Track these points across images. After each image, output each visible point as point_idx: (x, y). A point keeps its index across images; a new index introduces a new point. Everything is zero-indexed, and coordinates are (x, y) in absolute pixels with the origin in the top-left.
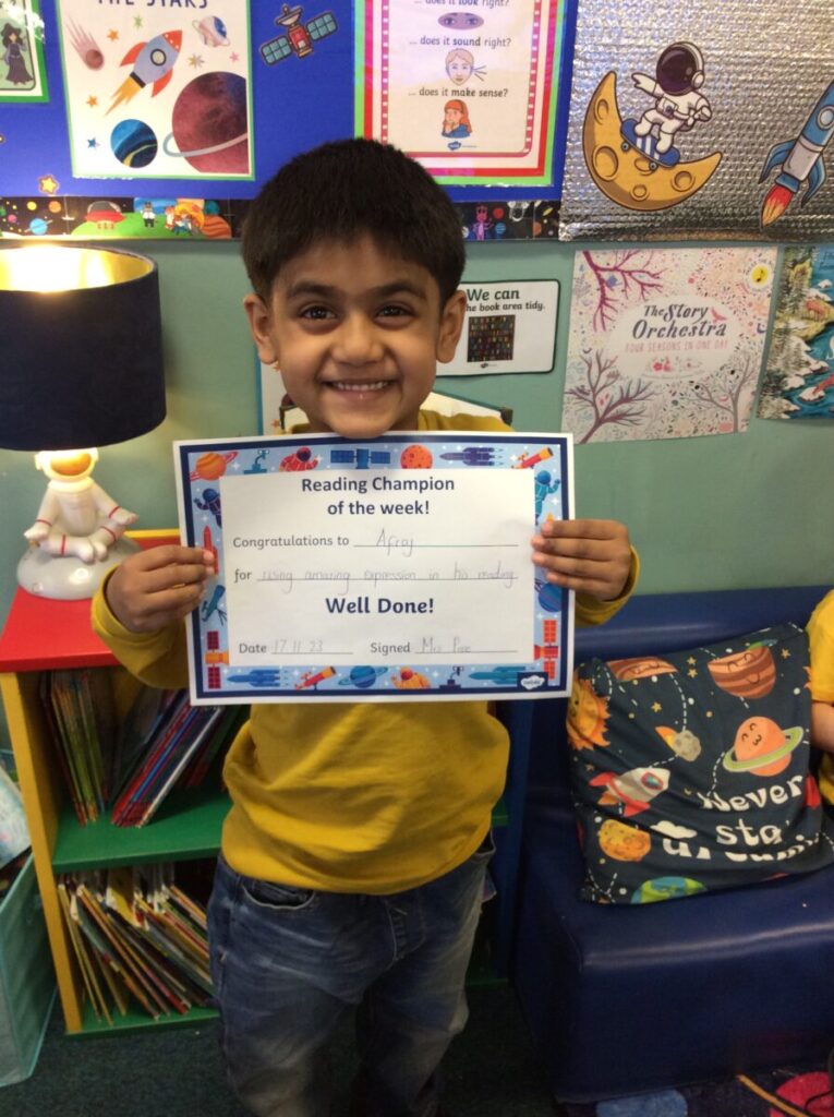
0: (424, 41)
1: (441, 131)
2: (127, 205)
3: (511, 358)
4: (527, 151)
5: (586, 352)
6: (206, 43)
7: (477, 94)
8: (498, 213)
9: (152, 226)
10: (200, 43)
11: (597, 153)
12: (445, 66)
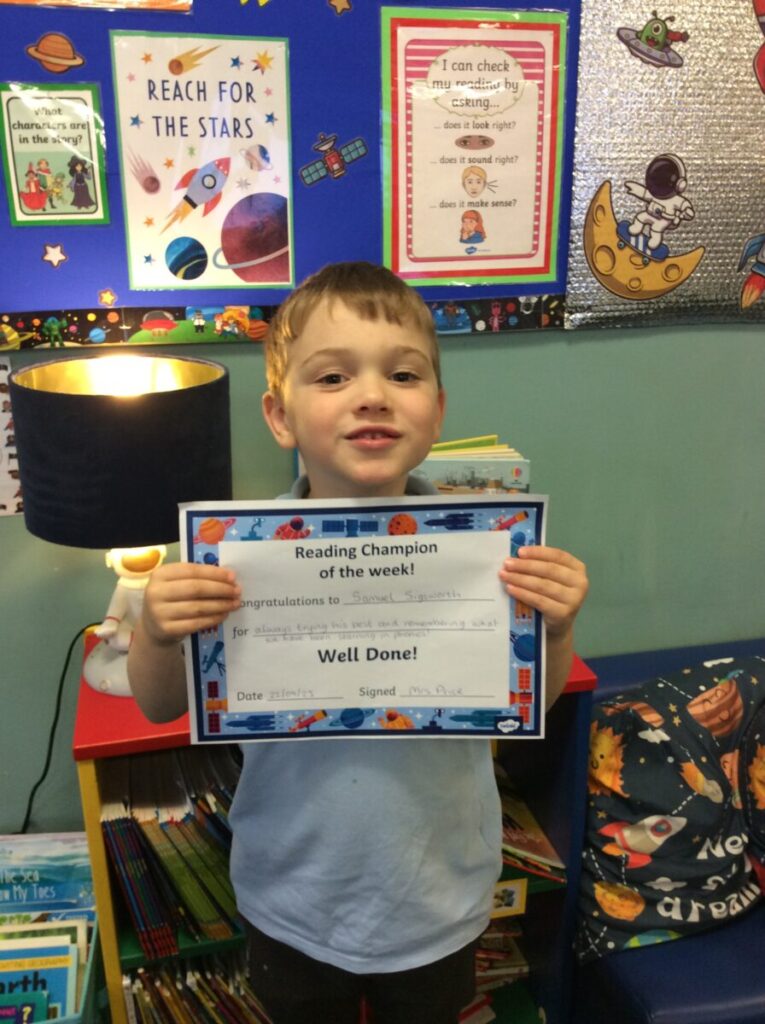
1: (459, 237)
9: (203, 331)
12: (461, 181)
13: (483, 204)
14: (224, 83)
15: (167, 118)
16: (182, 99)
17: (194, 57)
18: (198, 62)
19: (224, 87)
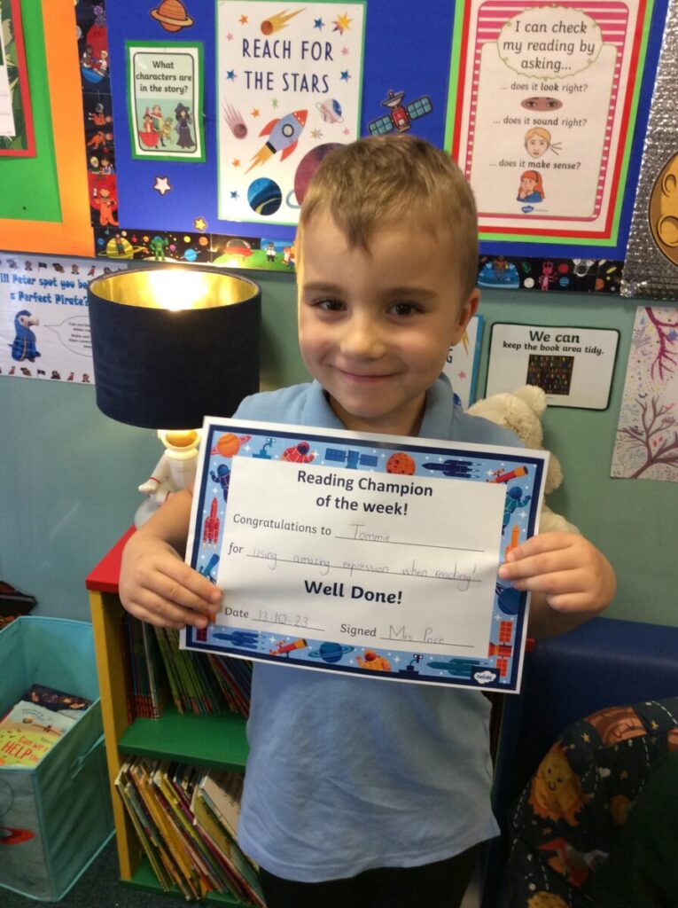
0: (507, 121)
1: (517, 196)
2: (256, 244)
3: (568, 394)
4: (595, 216)
5: (641, 397)
6: (325, 120)
7: (552, 166)
8: (563, 269)
9: (273, 261)
10: (321, 120)
11: (663, 221)
12: (523, 142)
13: (544, 165)
14: (307, 42)
15: (256, 74)
16: (270, 56)
17: (283, 19)
18: (286, 23)
19: (306, 46)
